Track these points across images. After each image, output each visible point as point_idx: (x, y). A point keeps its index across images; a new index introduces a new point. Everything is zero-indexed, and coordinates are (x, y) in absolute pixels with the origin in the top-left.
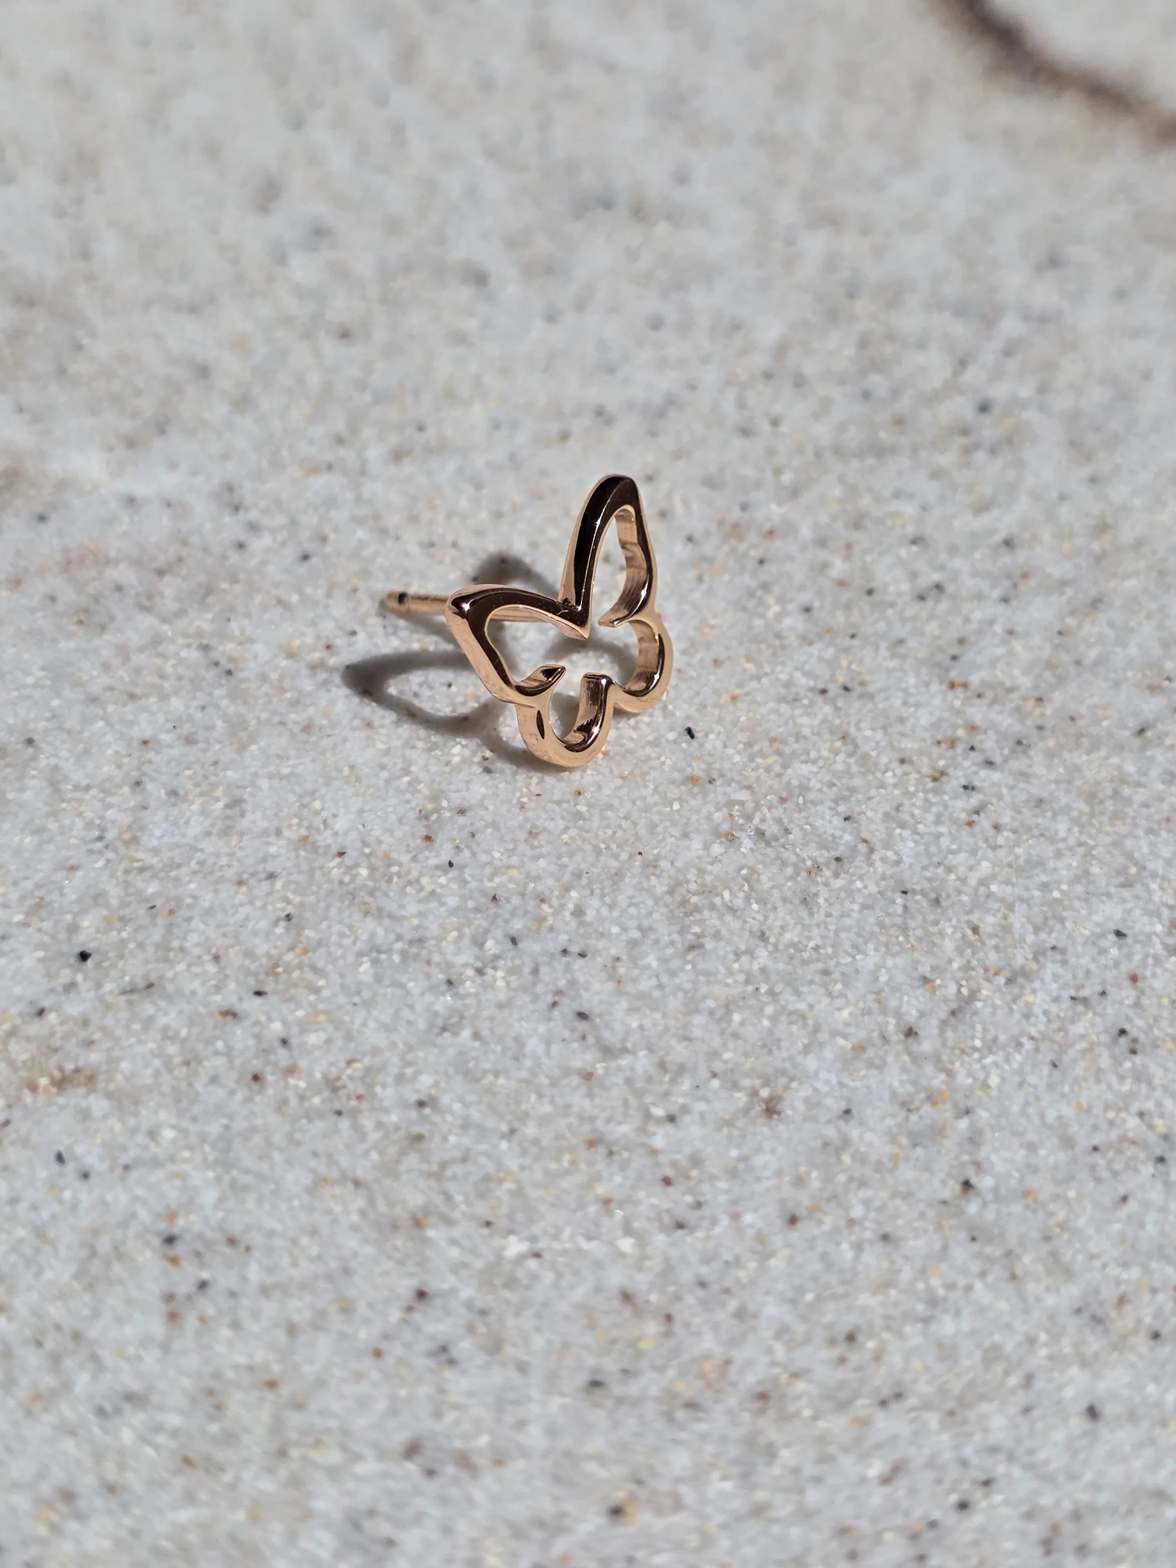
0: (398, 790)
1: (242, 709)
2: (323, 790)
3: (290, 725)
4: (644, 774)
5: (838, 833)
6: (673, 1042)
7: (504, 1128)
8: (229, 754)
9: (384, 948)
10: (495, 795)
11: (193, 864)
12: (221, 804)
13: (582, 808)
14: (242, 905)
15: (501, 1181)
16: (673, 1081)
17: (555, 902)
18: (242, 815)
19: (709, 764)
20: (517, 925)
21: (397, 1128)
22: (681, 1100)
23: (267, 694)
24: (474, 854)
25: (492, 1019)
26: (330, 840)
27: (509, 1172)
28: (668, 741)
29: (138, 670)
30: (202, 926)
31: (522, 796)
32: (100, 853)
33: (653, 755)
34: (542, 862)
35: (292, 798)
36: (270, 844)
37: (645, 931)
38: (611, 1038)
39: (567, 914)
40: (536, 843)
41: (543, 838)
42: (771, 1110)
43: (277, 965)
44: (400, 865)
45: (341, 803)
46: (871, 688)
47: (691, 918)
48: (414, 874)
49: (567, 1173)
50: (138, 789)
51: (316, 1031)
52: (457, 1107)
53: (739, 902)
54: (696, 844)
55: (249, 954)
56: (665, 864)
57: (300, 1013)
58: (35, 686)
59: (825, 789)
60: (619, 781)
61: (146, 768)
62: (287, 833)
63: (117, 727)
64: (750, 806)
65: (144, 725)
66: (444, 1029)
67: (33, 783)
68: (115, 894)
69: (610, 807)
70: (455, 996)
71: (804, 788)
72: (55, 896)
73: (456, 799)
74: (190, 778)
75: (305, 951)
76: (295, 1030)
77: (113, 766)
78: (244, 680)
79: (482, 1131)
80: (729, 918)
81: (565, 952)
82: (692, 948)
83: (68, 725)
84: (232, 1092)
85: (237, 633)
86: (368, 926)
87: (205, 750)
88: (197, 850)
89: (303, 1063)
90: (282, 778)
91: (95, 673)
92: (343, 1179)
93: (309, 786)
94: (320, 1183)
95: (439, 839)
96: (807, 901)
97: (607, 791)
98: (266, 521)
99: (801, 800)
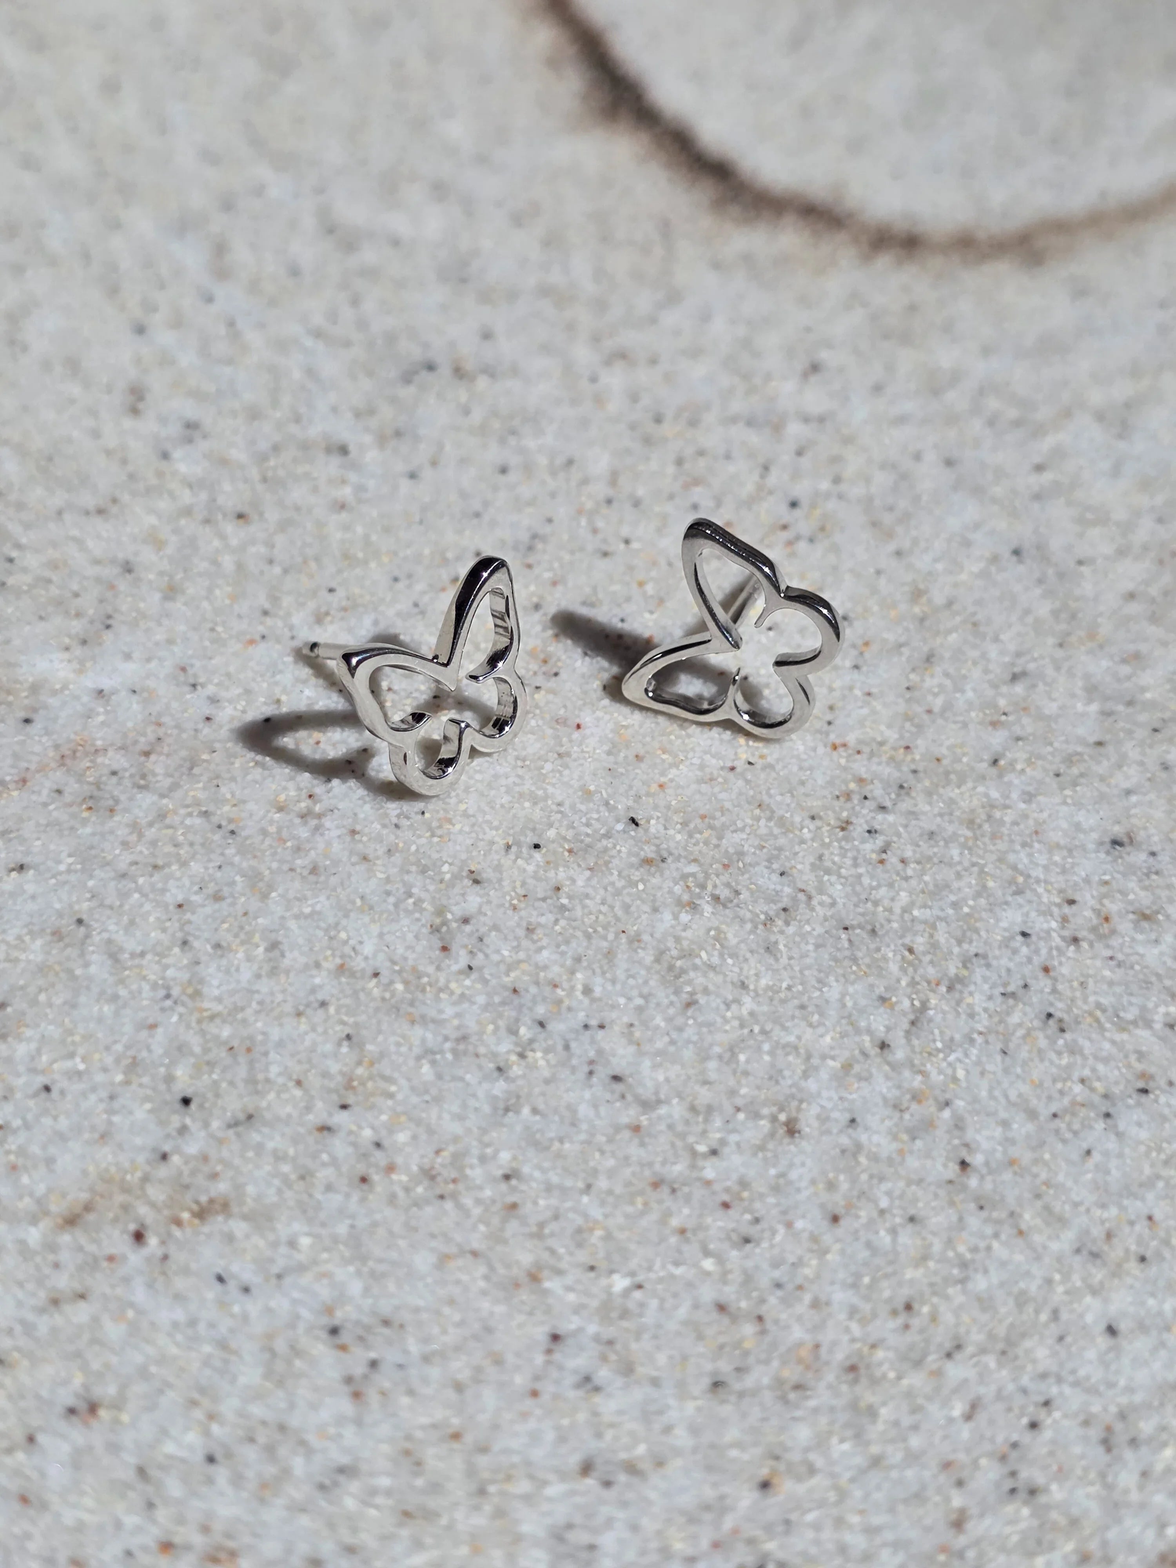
0: (406, 911)
1: (253, 863)
2: (344, 922)
3: (299, 870)
4: (607, 863)
5: (779, 888)
6: (697, 1088)
7: (581, 1185)
8: (254, 904)
9: (436, 1049)
10: (489, 902)
11: (254, 1005)
12: (261, 949)
13: (564, 901)
14: (306, 1033)
15: (591, 1230)
16: (706, 1121)
17: (565, 985)
18: (283, 955)
19: (658, 846)
20: (541, 1010)
21: (494, 1201)
22: (718, 1135)
23: (271, 846)
24: (487, 956)
25: (543, 1094)
26: (363, 965)
27: (596, 1222)
28: (618, 832)
29: (154, 843)
30: (278, 1057)
31: (512, 899)
32: (172, 1009)
33: (610, 846)
34: (545, 953)
35: (320, 933)
36: (312, 976)
38: (646, 1092)
39: (578, 994)
40: (535, 937)
41: (540, 932)
42: (792, 1130)
43: (351, 1080)
44: (428, 976)
45: (362, 931)
47: (682, 980)
48: (442, 982)
49: (642, 1214)
50: (186, 948)
51: (402, 1130)
52: (537, 1174)
53: (716, 960)
54: (667, 916)
55: (325, 1075)
56: (646, 937)
57: (384, 1118)
58: (69, 871)
59: (758, 852)
60: (588, 873)
61: (186, 928)
62: (325, 965)
63: (151, 896)
64: (701, 876)
65: (174, 891)
66: (507, 1110)
67: (94, 958)
68: (195, 1042)
69: (587, 896)
70: (507, 1078)
71: (741, 854)
72: (144, 1054)
73: (457, 911)
74: (228, 930)
75: (372, 1064)
76: (384, 1133)
77: (159, 931)
78: (247, 838)
79: (564, 1191)
80: (711, 975)
82: (689, 1005)
83: (108, 902)
84: (347, 1196)
85: (229, 796)
86: (417, 1033)
87: (233, 904)
88: (253, 992)
89: (399, 1160)
90: (306, 917)
91: (117, 852)
92: (462, 1252)
93: (331, 920)
94: (444, 1259)
95: (454, 948)
96: (770, 949)
97: (580, 883)
98: (224, 694)
99: (741, 865)
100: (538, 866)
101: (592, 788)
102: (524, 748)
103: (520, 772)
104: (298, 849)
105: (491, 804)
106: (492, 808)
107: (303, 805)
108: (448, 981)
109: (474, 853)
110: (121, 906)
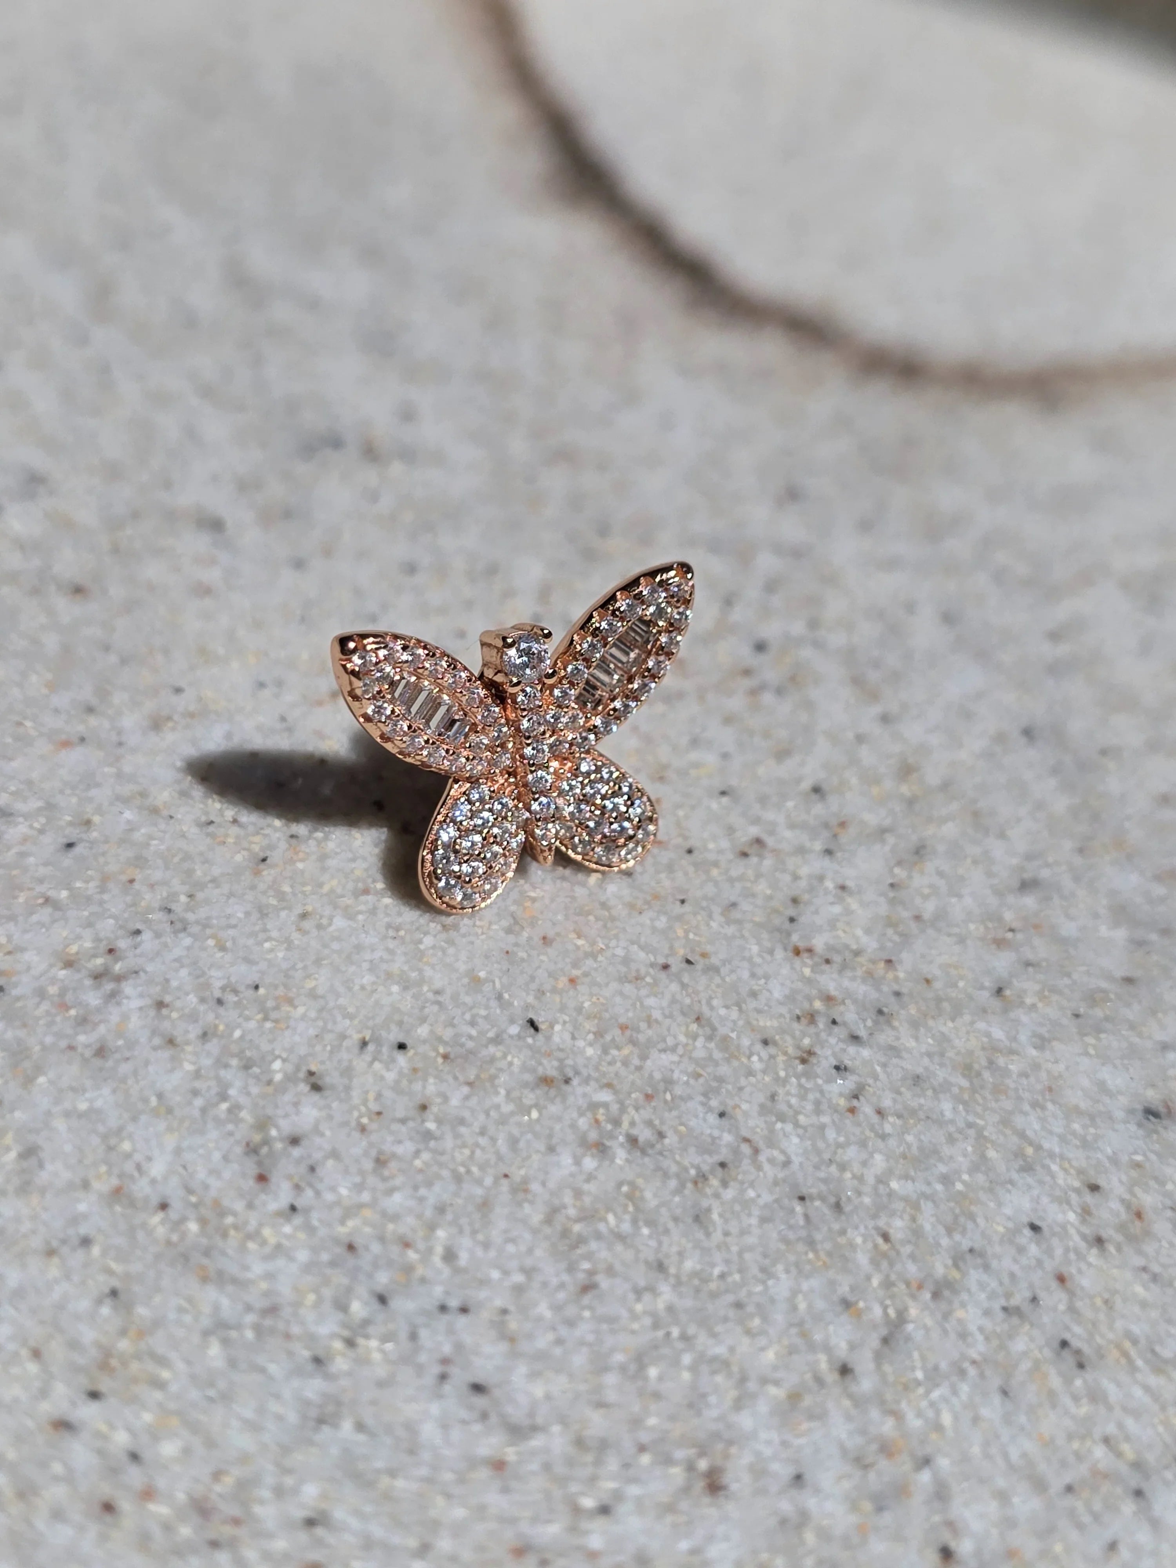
1: (21, 1033)
2: (131, 1128)
3: (80, 1050)
4: (493, 1078)
5: (716, 1133)
6: (588, 1411)
10: (330, 1117)
12: (13, 1155)
13: (431, 1125)
16: (597, 1462)
17: (421, 1245)
18: (41, 1165)
19: (561, 1061)
20: (383, 1279)
22: (611, 1485)
23: (48, 1013)
24: (318, 1193)
25: (374, 1403)
26: (148, 1190)
28: (511, 1037)
31: (361, 1116)
33: (499, 1054)
34: (397, 1197)
35: (96, 1140)
37: (529, 1272)
38: (517, 1413)
39: (437, 1259)
40: (386, 1173)
41: (393, 1165)
42: (714, 1485)
44: (235, 1214)
46: (715, 960)
47: (579, 1251)
48: (253, 1225)
53: (626, 1227)
54: (566, 1160)
56: (535, 1187)
59: (692, 1081)
60: (466, 1090)
62: (96, 1185)
64: (615, 1108)
66: (321, 1421)
69: (462, 1122)
71: (669, 1082)
73: (286, 1126)
78: (18, 999)
80: (619, 1248)
81: (443, 1308)
82: (587, 1288)
86: (209, 1296)
90: (81, 1115)
93: (113, 1122)
96: (700, 1218)
97: (455, 1102)
99: (668, 1097)
101: (482, 974)
103: (391, 944)
106: (350, 989)
107: (99, 961)
108: (261, 1225)
109: (318, 1048)
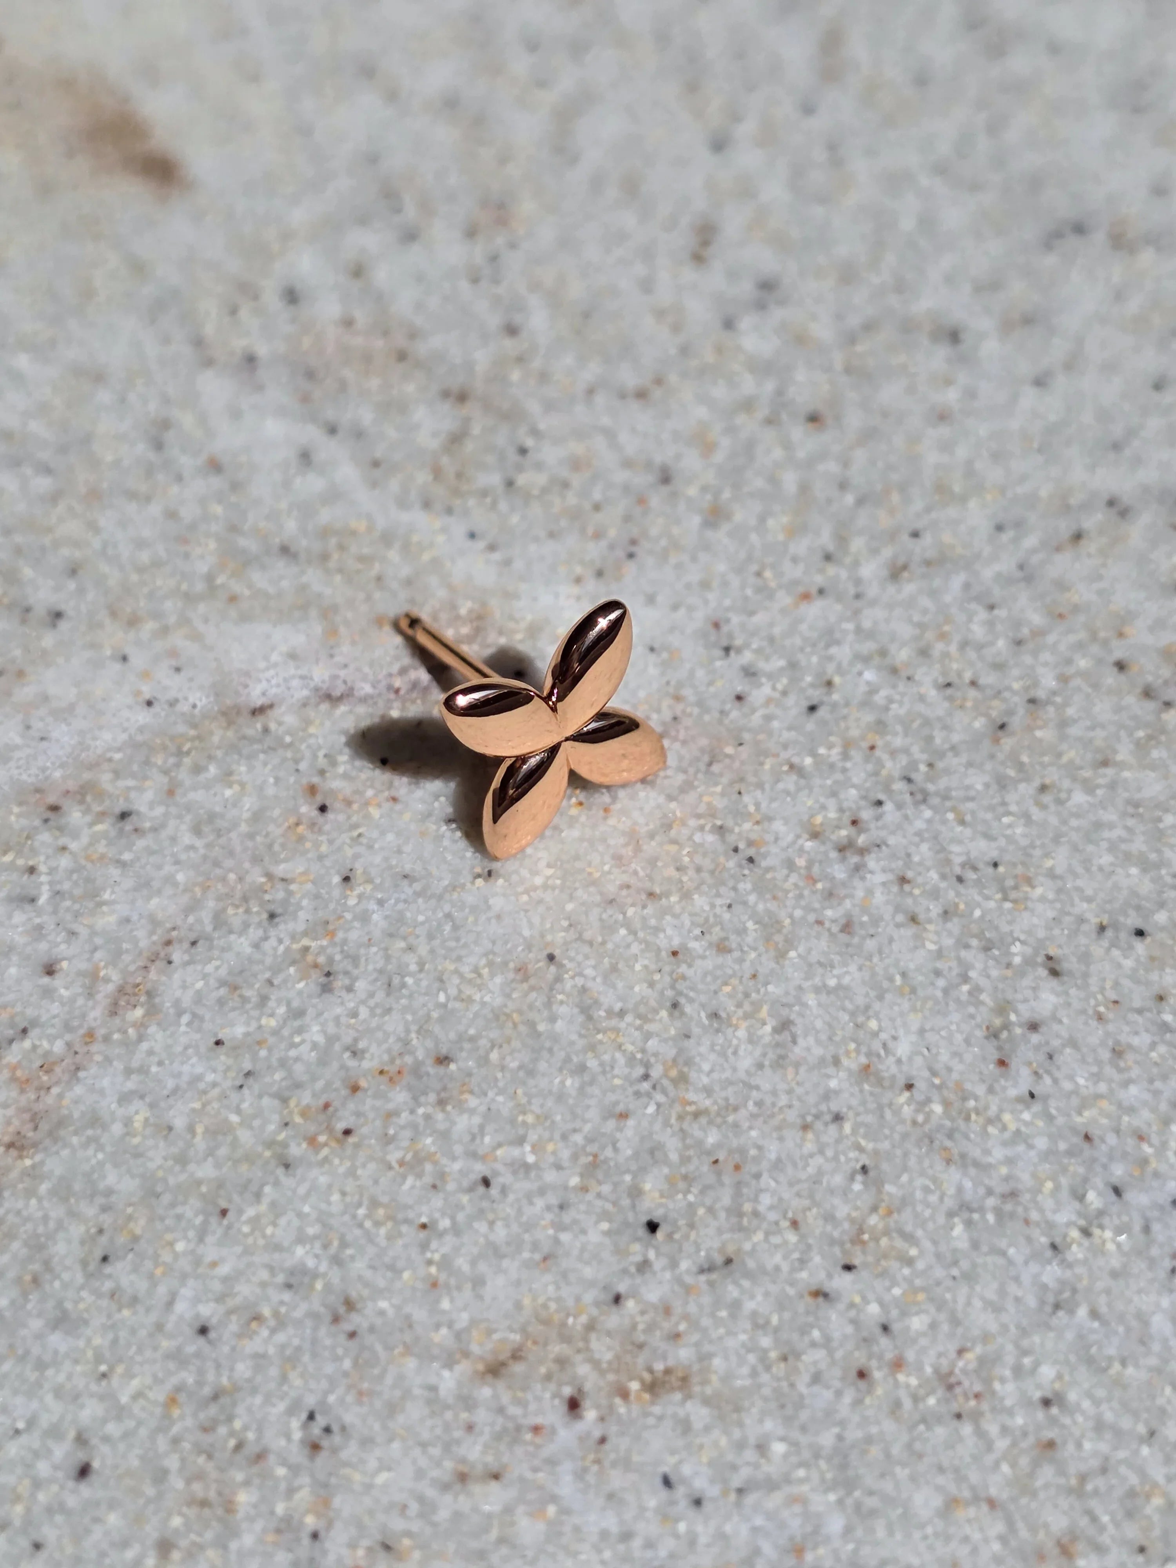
0: (958, 1001)
7: (1141, 1429)
8: (767, 964)
9: (975, 1205)
11: (751, 1106)
14: (811, 1156)
21: (1025, 1433)
27: (1155, 1485)
29: (652, 862)
30: (773, 1184)
32: (649, 1095)
36: (829, 1077)
43: (861, 1231)
45: (899, 1021)
50: (676, 1013)
51: (917, 1314)
52: (1086, 1404)
55: (829, 1218)
57: (897, 1291)
58: (545, 887)
61: (681, 986)
63: (641, 934)
65: (669, 931)
67: (563, 1010)
68: (672, 1146)
70: (1063, 1261)
72: (609, 1152)
74: (730, 996)
75: (890, 1213)
76: (894, 1313)
77: (645, 985)
79: (1118, 1433)
83: (587, 935)
84: (839, 1394)
85: (752, 809)
87: (741, 961)
88: (751, 1087)
89: (910, 1355)
91: (606, 868)
92: (976, 1499)
94: (952, 1503)
95: (1015, 1063)
98: (762, 665)
100: (1137, 960)
102: (1139, 789)
104: (830, 895)
105: (1087, 863)
110: (604, 943)
